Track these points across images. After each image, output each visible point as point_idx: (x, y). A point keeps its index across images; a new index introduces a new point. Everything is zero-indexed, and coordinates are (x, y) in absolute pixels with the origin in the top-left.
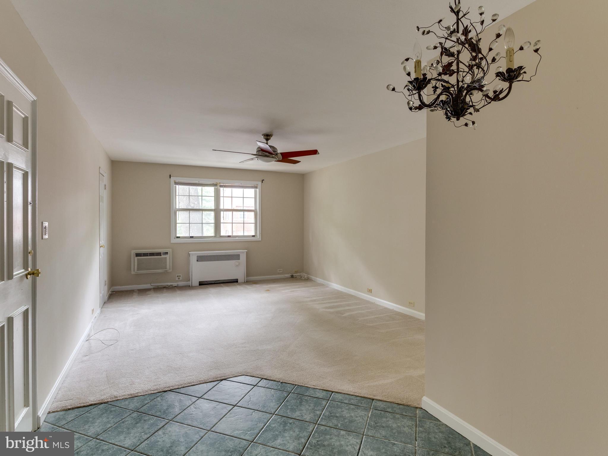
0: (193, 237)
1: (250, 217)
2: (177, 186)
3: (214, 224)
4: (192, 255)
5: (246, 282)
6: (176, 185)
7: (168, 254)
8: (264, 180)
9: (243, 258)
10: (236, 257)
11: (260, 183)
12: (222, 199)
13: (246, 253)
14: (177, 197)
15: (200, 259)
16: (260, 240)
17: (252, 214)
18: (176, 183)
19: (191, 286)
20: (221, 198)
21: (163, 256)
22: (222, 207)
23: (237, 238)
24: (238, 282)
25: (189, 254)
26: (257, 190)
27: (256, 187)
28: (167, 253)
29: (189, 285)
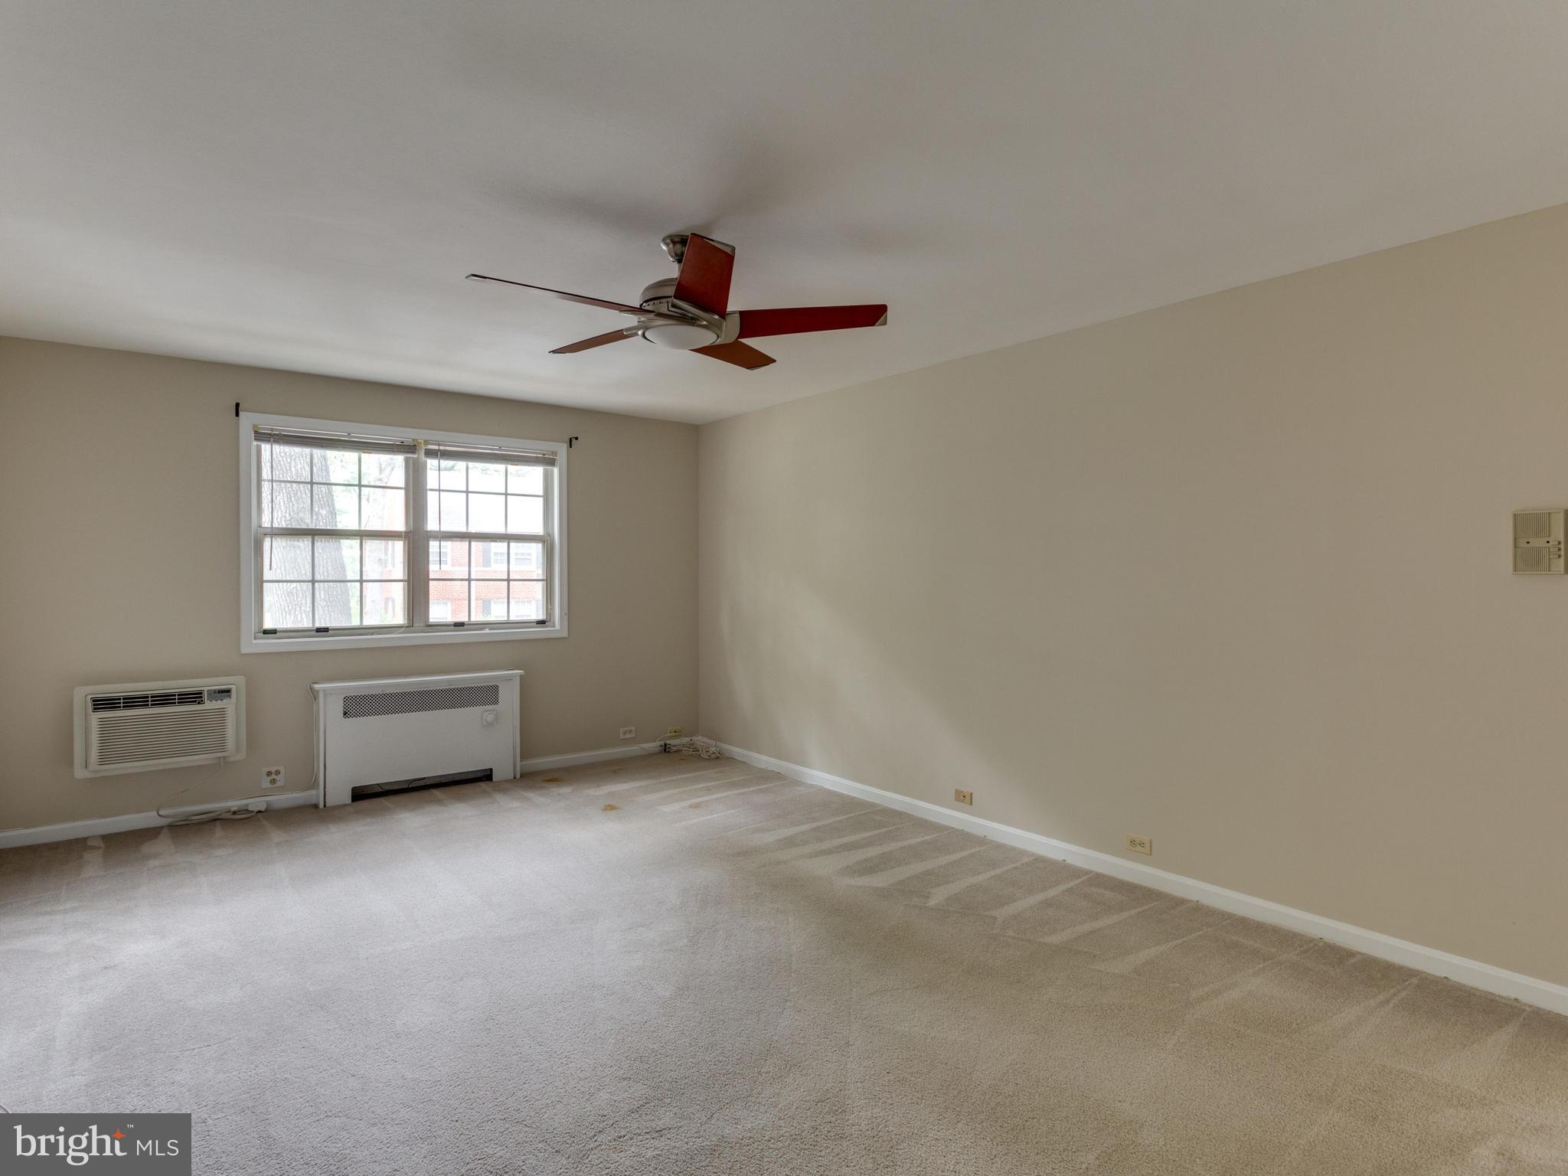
0: (326, 630)
1: (530, 560)
2: (266, 448)
3: (406, 583)
4: (325, 695)
5: (518, 776)
6: (259, 443)
7: (230, 697)
8: (577, 438)
9: (510, 698)
10: (487, 695)
11: (562, 449)
12: (432, 498)
13: (518, 679)
14: (266, 488)
15: (355, 707)
16: (565, 634)
17: (536, 550)
18: (261, 436)
19: (321, 806)
20: (429, 493)
21: (209, 705)
22: (432, 525)
23: (487, 631)
24: (494, 780)
25: (315, 695)
26: (552, 472)
27: (548, 461)
28: (228, 691)
29: (314, 801)
